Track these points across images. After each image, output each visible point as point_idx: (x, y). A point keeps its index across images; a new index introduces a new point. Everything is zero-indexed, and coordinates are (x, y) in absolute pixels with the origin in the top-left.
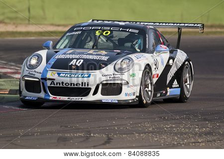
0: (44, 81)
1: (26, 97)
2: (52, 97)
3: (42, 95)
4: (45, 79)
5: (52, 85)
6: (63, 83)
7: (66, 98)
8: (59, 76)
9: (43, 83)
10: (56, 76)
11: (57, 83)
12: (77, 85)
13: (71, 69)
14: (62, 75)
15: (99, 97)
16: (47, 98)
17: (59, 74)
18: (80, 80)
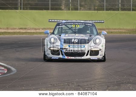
0: (62, 50)
1: (52, 57)
2: (66, 57)
3: (61, 56)
4: (63, 49)
5: (66, 52)
6: (72, 50)
7: (73, 58)
8: (69, 47)
9: (61, 51)
10: (67, 47)
11: (69, 51)
12: (79, 51)
13: (74, 43)
14: (70, 46)
15: (89, 57)
16: (64, 57)
17: (69, 46)
18: (80, 49)
